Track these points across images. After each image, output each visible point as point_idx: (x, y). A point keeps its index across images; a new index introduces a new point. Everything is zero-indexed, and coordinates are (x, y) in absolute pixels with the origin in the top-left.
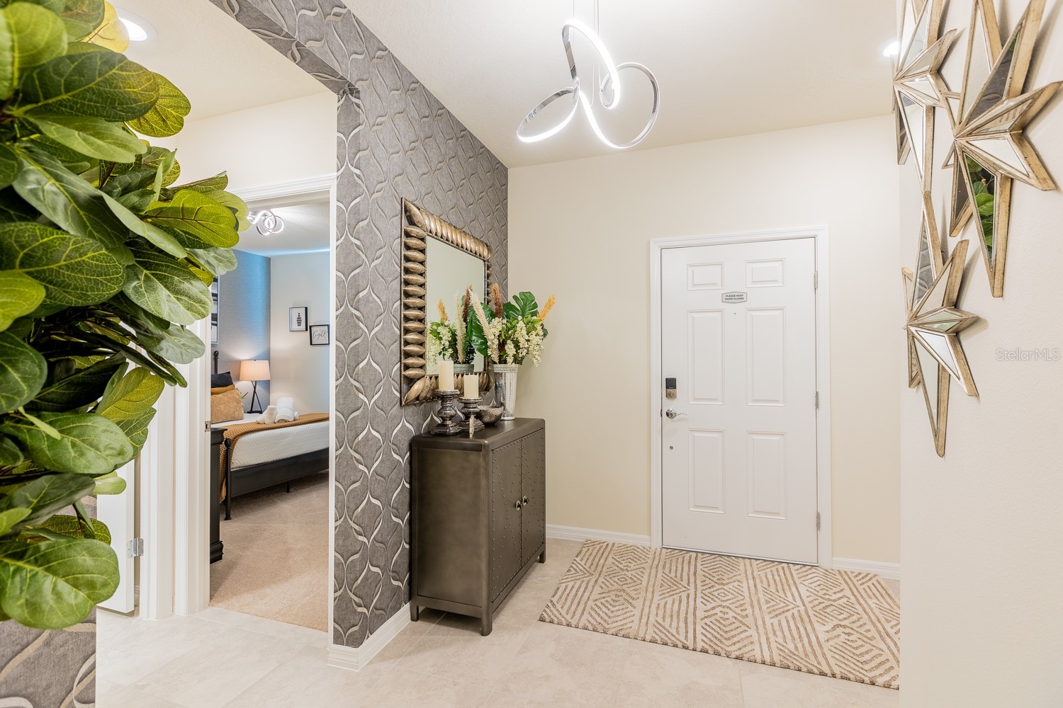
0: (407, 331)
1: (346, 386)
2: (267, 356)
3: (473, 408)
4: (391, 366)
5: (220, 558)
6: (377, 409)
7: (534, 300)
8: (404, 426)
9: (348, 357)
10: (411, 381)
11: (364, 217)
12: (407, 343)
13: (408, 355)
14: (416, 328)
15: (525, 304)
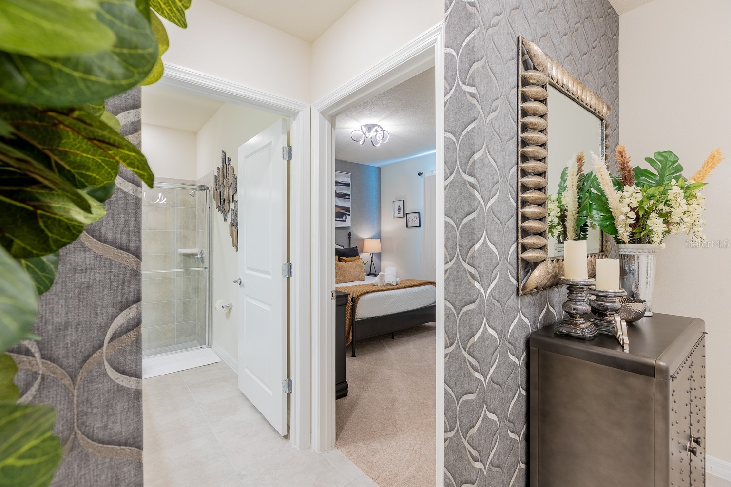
0: (525, 203)
1: (458, 271)
2: (379, 236)
3: (610, 302)
4: (507, 247)
5: (346, 395)
6: (493, 300)
7: (677, 161)
8: (520, 320)
9: (461, 235)
10: (530, 266)
11: (480, 57)
12: (525, 218)
13: (526, 233)
14: (537, 199)
15: (664, 167)
